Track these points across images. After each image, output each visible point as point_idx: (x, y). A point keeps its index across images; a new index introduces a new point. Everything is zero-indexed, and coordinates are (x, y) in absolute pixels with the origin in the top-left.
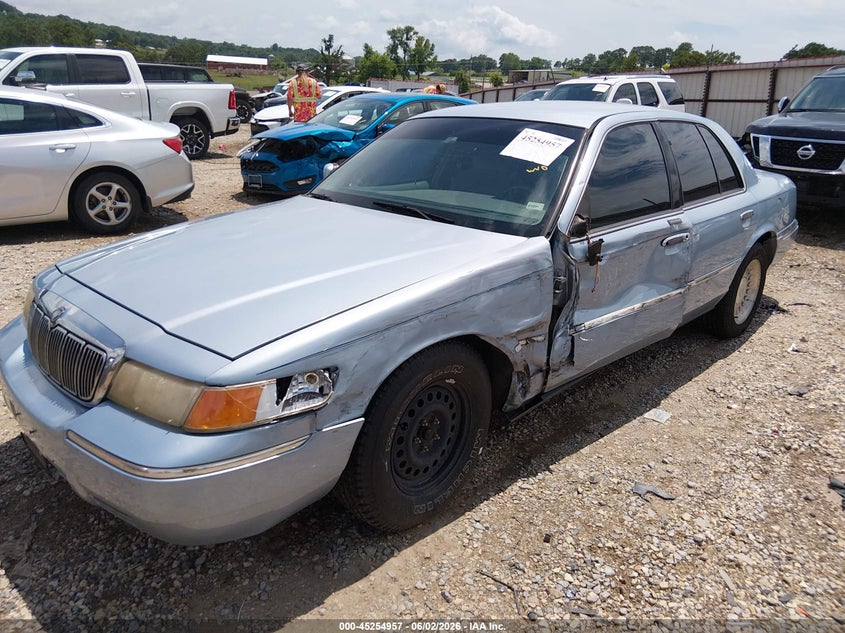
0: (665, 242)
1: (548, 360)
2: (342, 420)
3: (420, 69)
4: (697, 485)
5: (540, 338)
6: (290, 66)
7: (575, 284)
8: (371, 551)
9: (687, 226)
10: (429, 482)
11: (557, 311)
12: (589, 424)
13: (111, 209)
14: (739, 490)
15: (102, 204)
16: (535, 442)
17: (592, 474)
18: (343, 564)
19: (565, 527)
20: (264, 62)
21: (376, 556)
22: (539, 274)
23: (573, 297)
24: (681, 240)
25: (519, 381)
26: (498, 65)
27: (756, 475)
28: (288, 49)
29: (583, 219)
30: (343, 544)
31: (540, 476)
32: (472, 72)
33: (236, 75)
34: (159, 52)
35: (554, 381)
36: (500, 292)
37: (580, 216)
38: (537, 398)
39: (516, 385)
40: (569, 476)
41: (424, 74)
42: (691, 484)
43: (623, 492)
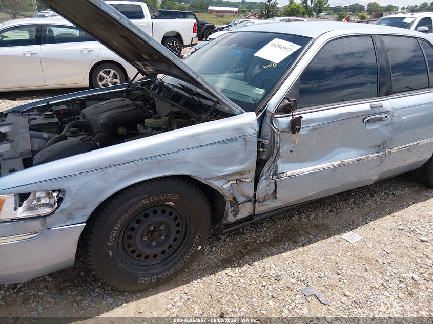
0: (366, 120)
1: (255, 195)
2: (67, 224)
3: (319, 11)
4: (352, 295)
5: (247, 180)
6: (249, 11)
7: (277, 146)
8: (110, 300)
9: (387, 110)
10: (158, 264)
11: (260, 163)
12: (300, 237)
13: (110, 82)
14: (382, 304)
15: (106, 80)
16: (257, 244)
17: (280, 273)
18: (90, 306)
19: (240, 308)
20: (236, 9)
21: (111, 305)
22: (245, 138)
23: (274, 154)
24: (381, 119)
25: (231, 206)
26: (366, 9)
27: (401, 295)
28: (250, 2)
29: (290, 101)
30: (98, 293)
31: (244, 268)
32: (350, 13)
33: (221, 16)
34: (186, 5)
35: (260, 209)
36: (208, 148)
37: (288, 99)
38: (249, 218)
39: (229, 208)
40: (264, 272)
41: (321, 14)
42: (347, 293)
43: (294, 290)
